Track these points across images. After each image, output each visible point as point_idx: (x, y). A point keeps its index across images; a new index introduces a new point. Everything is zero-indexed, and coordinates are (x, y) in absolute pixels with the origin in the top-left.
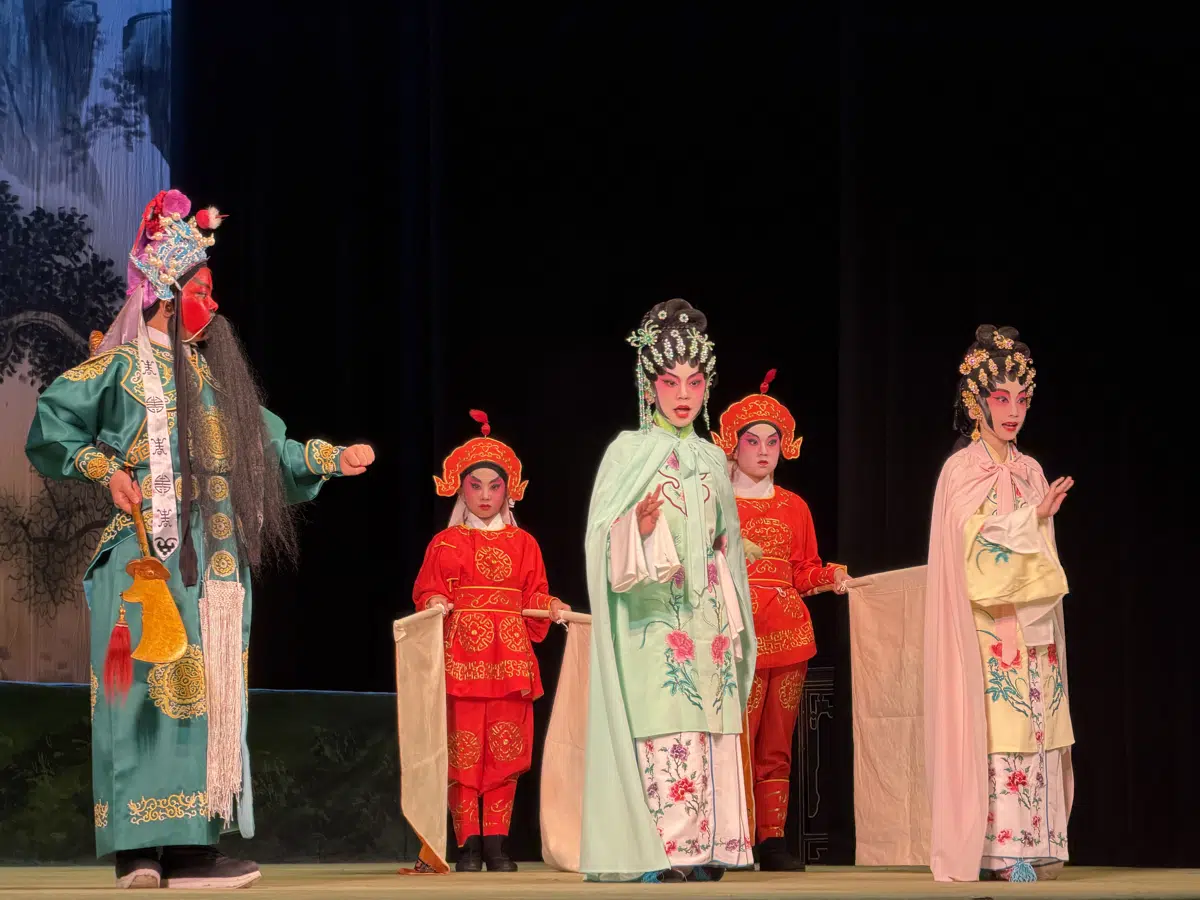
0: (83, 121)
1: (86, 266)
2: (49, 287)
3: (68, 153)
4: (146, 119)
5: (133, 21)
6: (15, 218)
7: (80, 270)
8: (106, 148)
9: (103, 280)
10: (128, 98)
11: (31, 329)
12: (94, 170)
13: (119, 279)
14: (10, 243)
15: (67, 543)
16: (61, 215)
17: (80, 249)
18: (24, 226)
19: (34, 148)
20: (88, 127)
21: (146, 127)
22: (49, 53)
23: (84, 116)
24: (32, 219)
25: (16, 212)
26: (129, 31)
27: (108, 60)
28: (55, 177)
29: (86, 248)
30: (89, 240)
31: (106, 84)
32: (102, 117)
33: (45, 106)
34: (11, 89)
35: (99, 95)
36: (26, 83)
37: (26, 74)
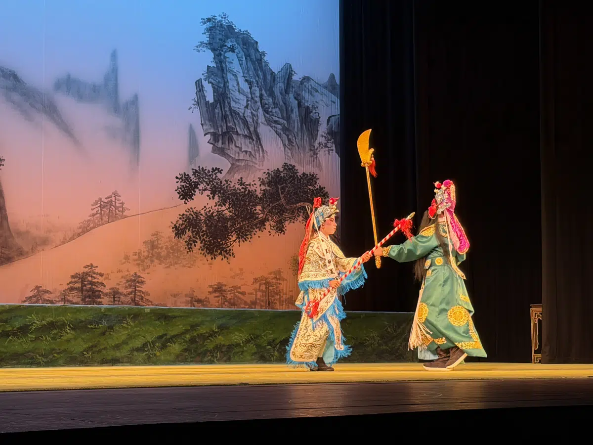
0: (316, 147)
1: (317, 189)
2: (307, 195)
3: (312, 156)
4: (334, 145)
5: (329, 118)
6: (297, 175)
7: (316, 190)
8: (322, 154)
9: (322, 193)
10: (329, 140)
11: (302, 208)
12: (319, 161)
13: (327, 192)
14: (296, 183)
16: (310, 174)
17: (316, 184)
18: (300, 178)
19: (302, 155)
20: (317, 149)
21: (334, 148)
22: (306, 128)
23: (316, 145)
24: (302, 176)
25: (297, 174)
26: (328, 121)
27: (323, 129)
28: (308, 164)
29: (317, 184)
30: (318, 181)
31: (322, 136)
32: (321, 146)
33: (305, 143)
34: (295, 138)
35: (320, 139)
36: (300, 137)
37: (300, 134)
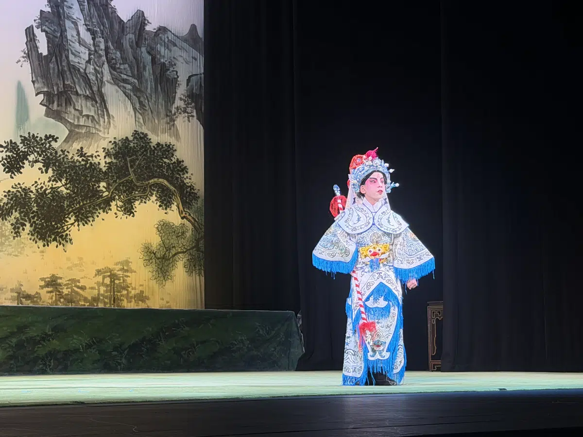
0: (173, 112)
1: (174, 162)
2: (162, 170)
3: (168, 123)
4: (195, 111)
5: (190, 77)
6: (150, 146)
7: (172, 164)
8: (181, 122)
9: (180, 167)
10: (188, 104)
11: (156, 185)
12: (177, 130)
13: (186, 167)
14: (148, 155)
15: (169, 260)
16: (166, 145)
17: (172, 156)
18: (153, 149)
19: (156, 121)
20: (175, 114)
21: (195, 114)
22: (161, 89)
23: (173, 110)
24: (156, 146)
25: (150, 144)
26: (188, 80)
27: (181, 91)
28: (164, 132)
29: (174, 156)
30: (176, 153)
31: (181, 99)
32: (180, 110)
33: (160, 107)
34: (148, 101)
35: (178, 103)
36: (153, 99)
37: (154, 96)
